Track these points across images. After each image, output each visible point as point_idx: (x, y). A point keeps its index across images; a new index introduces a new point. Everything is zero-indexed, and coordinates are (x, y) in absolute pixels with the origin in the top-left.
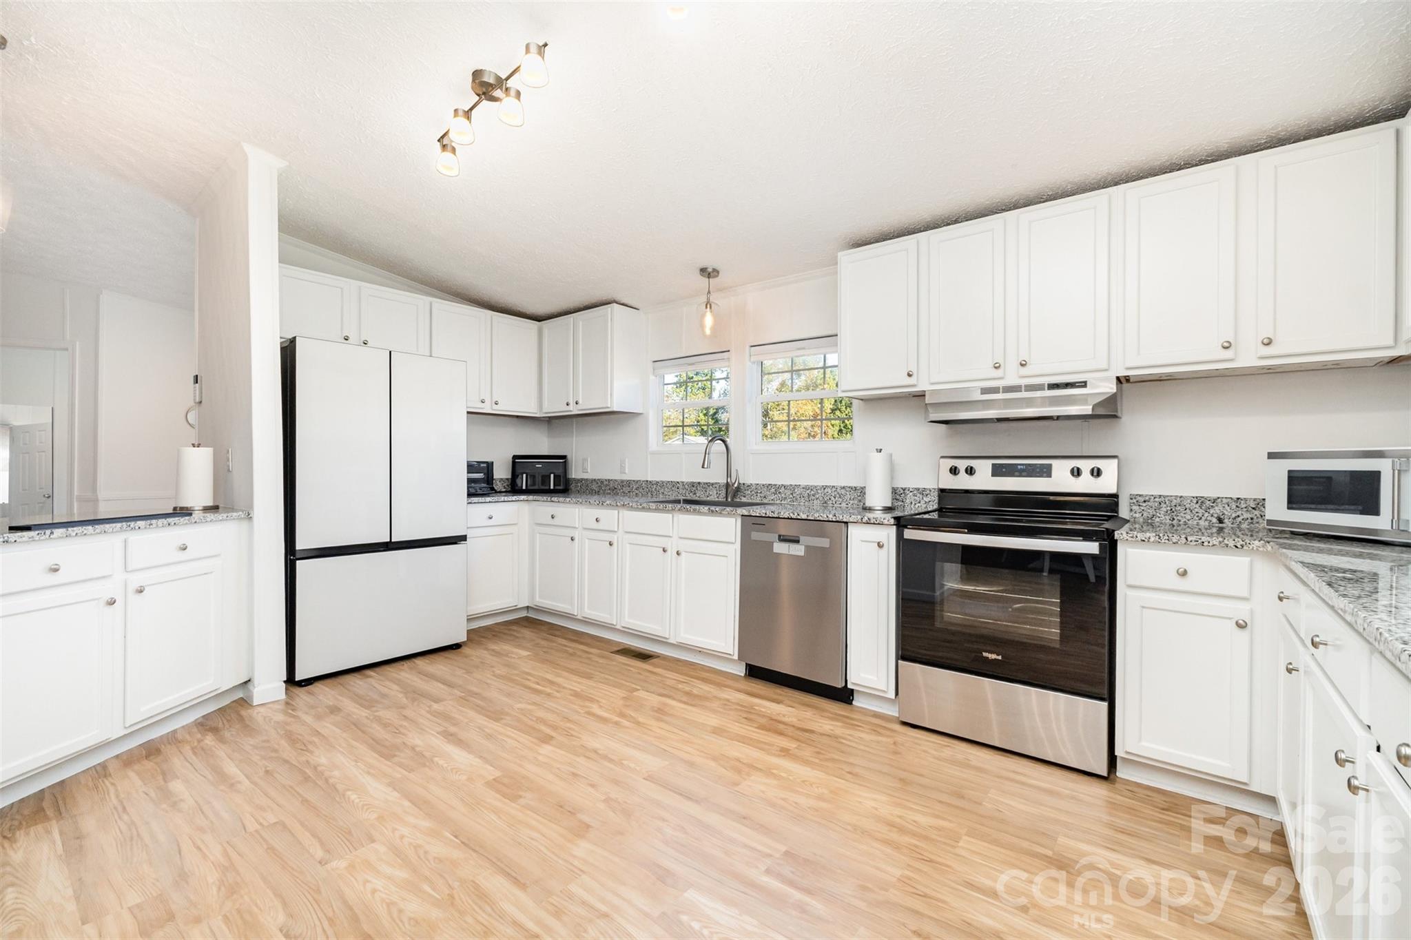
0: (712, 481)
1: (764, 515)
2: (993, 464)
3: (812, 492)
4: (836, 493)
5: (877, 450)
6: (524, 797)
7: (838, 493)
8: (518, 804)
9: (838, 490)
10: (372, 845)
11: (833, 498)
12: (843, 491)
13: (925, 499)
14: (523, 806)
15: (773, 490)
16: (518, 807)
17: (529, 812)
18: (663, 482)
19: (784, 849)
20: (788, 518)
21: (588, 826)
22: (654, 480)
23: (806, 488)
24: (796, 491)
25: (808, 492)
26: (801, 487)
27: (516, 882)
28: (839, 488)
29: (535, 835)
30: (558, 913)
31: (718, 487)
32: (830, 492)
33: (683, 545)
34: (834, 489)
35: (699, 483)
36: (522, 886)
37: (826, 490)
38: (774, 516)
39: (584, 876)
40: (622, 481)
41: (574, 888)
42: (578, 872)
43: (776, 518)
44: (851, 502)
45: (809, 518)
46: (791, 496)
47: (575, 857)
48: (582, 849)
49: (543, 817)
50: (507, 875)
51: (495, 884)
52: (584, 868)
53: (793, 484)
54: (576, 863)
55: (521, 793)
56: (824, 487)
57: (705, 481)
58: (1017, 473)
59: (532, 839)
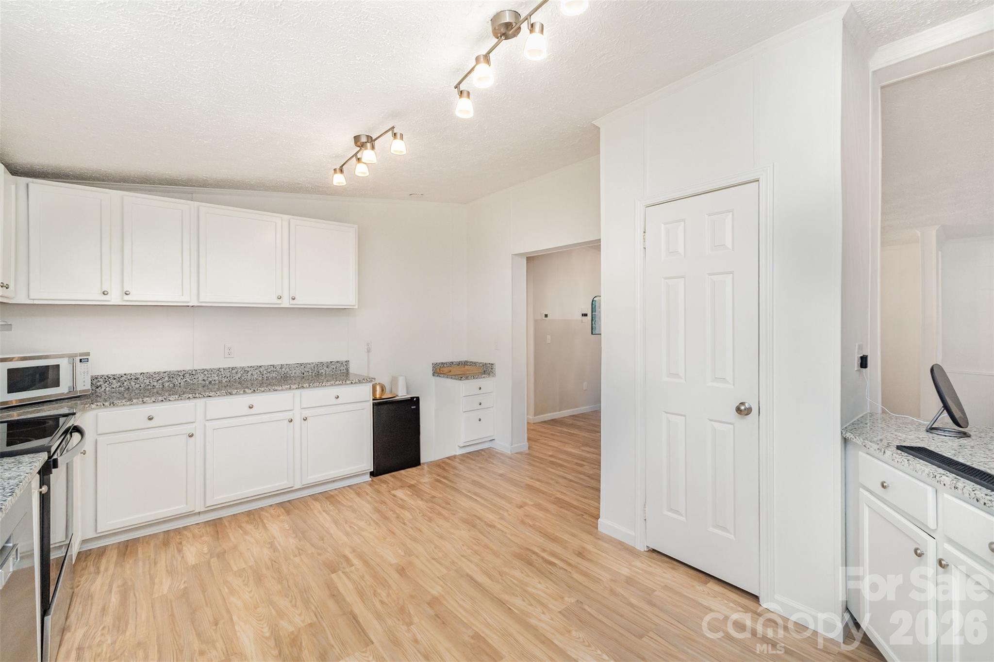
6: (469, 636)
8: (474, 630)
10: (560, 610)
14: (471, 628)
16: (474, 628)
17: (465, 621)
19: (333, 576)
21: (429, 604)
27: (472, 578)
29: (462, 603)
30: (453, 563)
36: (468, 575)
39: (439, 576)
41: (444, 571)
42: (441, 579)
47: (441, 586)
48: (436, 590)
49: (457, 615)
50: (476, 582)
51: (481, 578)
52: (437, 579)
54: (441, 583)
55: (472, 641)
59: (464, 601)
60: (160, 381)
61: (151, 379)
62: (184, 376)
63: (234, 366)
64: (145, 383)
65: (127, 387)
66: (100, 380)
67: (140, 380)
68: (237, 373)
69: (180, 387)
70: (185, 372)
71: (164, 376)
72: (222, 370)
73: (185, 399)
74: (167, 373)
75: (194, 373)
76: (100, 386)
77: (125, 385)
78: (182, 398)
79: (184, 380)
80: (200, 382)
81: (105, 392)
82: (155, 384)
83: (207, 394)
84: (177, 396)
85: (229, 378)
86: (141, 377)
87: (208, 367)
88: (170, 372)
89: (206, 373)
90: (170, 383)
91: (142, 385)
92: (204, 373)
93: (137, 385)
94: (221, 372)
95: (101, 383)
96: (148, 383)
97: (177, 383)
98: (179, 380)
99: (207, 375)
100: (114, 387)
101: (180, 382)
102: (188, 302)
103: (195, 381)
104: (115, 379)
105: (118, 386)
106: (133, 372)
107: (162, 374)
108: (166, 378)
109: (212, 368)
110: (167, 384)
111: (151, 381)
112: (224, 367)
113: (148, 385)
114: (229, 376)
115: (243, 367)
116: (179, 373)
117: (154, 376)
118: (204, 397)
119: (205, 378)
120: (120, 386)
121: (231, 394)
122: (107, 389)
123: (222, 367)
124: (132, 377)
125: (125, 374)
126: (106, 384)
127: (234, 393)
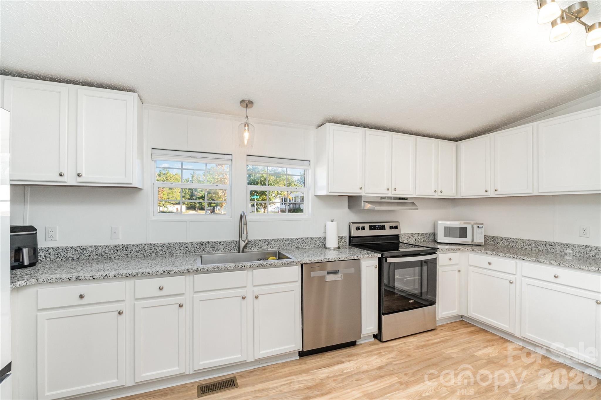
0: (219, 240)
1: (320, 261)
2: (370, 226)
3: (291, 242)
4: (303, 241)
5: (331, 220)
7: (305, 242)
9: (304, 240)
11: (302, 244)
12: (307, 240)
13: (342, 241)
15: (266, 243)
18: (170, 244)
20: (334, 261)
22: (158, 242)
23: (287, 240)
24: (281, 242)
25: (288, 242)
26: (284, 239)
28: (305, 239)
31: (225, 244)
32: (300, 241)
33: (257, 291)
34: (302, 240)
35: (208, 242)
37: (298, 240)
38: (326, 261)
40: (116, 246)
43: (328, 262)
44: (311, 245)
45: (345, 259)
46: (278, 245)
53: (279, 238)
56: (297, 239)
57: (214, 240)
58: (376, 229)
60: (530, 246)
61: (524, 244)
62: (545, 246)
63: (588, 245)
64: (521, 246)
65: (511, 246)
66: (499, 239)
67: (518, 243)
68: (590, 251)
69: (543, 252)
70: (546, 243)
71: (532, 243)
72: (576, 246)
73: (508, 257)
74: (534, 241)
75: (553, 244)
76: (499, 243)
77: (510, 244)
78: (506, 256)
79: (546, 248)
80: (557, 252)
81: (501, 247)
82: (527, 247)
83: (522, 257)
84: (503, 254)
85: (582, 254)
86: (519, 241)
87: (564, 242)
88: (536, 241)
89: (562, 246)
90: (536, 248)
91: (519, 246)
92: (561, 246)
93: (516, 246)
94: (575, 247)
95: (500, 241)
96: (523, 246)
97: (541, 249)
98: (542, 248)
99: (563, 248)
100: (505, 244)
101: (542, 249)
102: (532, 193)
103: (554, 251)
104: (505, 240)
105: (507, 245)
106: (515, 237)
107: (531, 242)
108: (533, 244)
109: (568, 243)
110: (534, 249)
111: (524, 245)
112: (579, 244)
113: (523, 247)
114: (582, 252)
115: (597, 247)
116: (542, 243)
117: (527, 242)
118: (520, 259)
119: (562, 250)
120: (508, 245)
121: (539, 261)
122: (502, 245)
123: (577, 244)
124: (514, 240)
125: (511, 238)
126: (501, 242)
127: (541, 261)
